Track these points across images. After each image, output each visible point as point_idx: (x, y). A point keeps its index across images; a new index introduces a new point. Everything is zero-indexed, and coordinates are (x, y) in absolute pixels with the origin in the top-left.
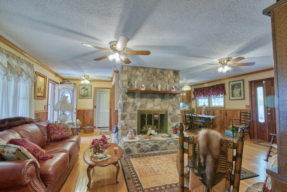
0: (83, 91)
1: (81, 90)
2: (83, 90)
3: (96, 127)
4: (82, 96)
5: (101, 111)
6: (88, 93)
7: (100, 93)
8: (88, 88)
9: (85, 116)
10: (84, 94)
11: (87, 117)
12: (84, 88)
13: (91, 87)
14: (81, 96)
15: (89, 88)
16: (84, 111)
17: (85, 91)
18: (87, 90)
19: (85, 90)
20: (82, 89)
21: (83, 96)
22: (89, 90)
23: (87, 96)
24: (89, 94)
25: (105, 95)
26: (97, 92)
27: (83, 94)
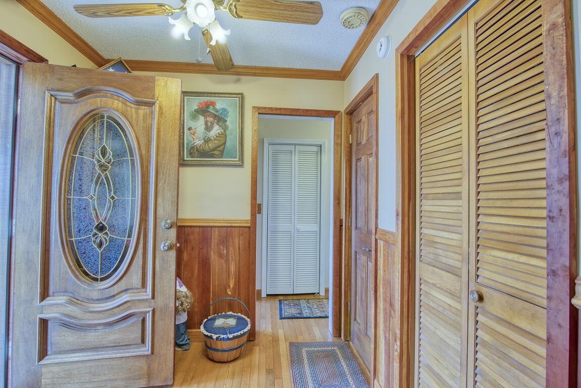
0: (200, 124)
1: (188, 123)
2: (202, 119)
3: (264, 295)
4: (193, 151)
5: (283, 226)
6: (223, 136)
7: (275, 153)
8: (224, 110)
9: (214, 257)
10: (207, 140)
11: (223, 261)
12: (203, 110)
13: (242, 107)
14: (191, 154)
15: (230, 109)
16: (205, 231)
17: (208, 128)
18: (220, 119)
19: (212, 124)
20: (194, 115)
21: (203, 153)
22: (232, 121)
23: (221, 155)
24: (232, 141)
25: (296, 158)
26: (266, 145)
27: (198, 142)
